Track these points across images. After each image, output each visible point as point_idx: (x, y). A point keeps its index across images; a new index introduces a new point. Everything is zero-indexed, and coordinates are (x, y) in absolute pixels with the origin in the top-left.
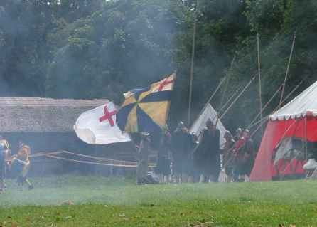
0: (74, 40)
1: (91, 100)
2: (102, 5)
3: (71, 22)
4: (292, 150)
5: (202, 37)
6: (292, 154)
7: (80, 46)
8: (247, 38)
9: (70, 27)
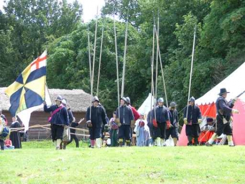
0: (60, 49)
1: (71, 90)
2: (78, 27)
3: (57, 37)
4: (207, 125)
5: (146, 48)
6: (207, 128)
7: (63, 54)
8: (176, 50)
9: (57, 40)
